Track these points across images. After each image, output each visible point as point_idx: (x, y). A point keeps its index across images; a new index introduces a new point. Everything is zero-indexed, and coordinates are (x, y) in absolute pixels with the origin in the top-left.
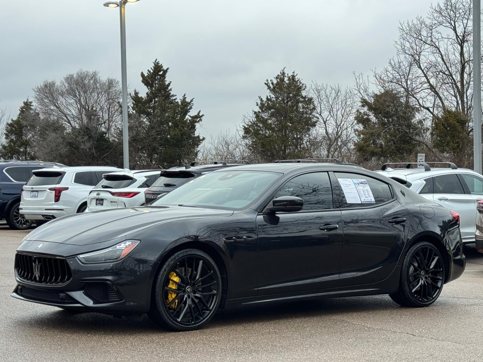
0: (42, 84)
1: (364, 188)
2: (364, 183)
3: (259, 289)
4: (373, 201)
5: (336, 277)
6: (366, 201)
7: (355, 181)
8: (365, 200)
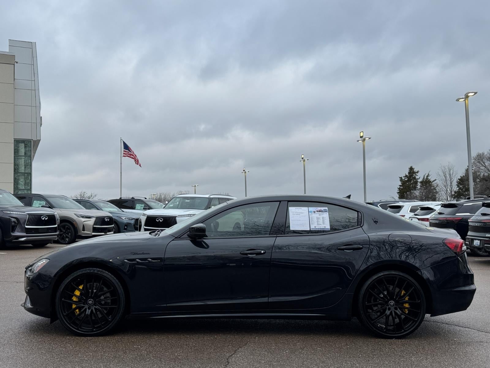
0: (476, 155)
1: (320, 216)
2: (323, 211)
3: (168, 305)
4: (328, 229)
5: (265, 300)
6: (318, 228)
7: (311, 209)
8: (316, 228)
